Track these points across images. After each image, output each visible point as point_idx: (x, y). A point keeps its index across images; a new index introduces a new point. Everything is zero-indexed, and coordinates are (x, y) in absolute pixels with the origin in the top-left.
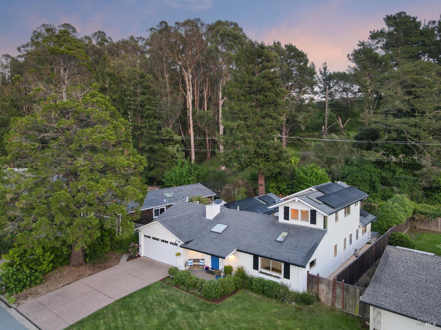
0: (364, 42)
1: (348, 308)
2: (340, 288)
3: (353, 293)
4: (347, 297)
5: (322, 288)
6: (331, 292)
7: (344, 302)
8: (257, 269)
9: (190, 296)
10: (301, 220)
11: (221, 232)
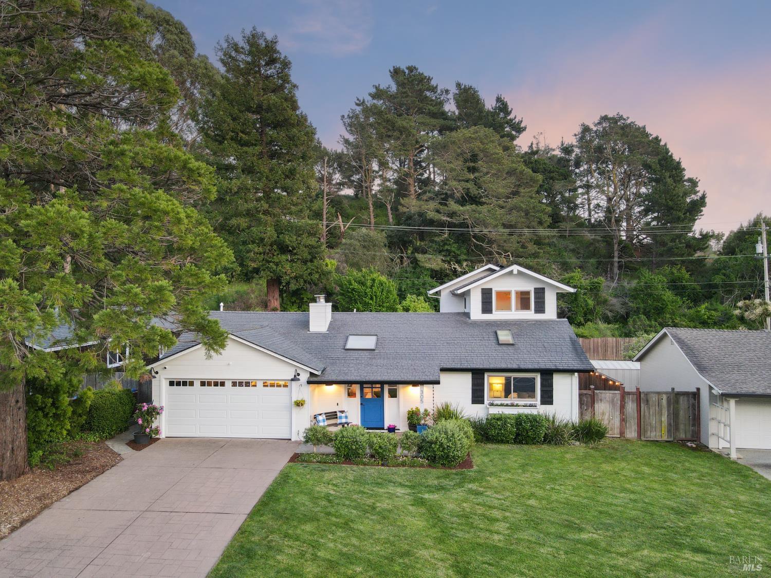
0: (364, 100)
1: (649, 432)
2: (633, 401)
3: (657, 404)
4: (647, 414)
5: (601, 411)
6: (618, 413)
7: (642, 423)
8: (482, 402)
9: (401, 470)
10: (517, 309)
11: (373, 347)
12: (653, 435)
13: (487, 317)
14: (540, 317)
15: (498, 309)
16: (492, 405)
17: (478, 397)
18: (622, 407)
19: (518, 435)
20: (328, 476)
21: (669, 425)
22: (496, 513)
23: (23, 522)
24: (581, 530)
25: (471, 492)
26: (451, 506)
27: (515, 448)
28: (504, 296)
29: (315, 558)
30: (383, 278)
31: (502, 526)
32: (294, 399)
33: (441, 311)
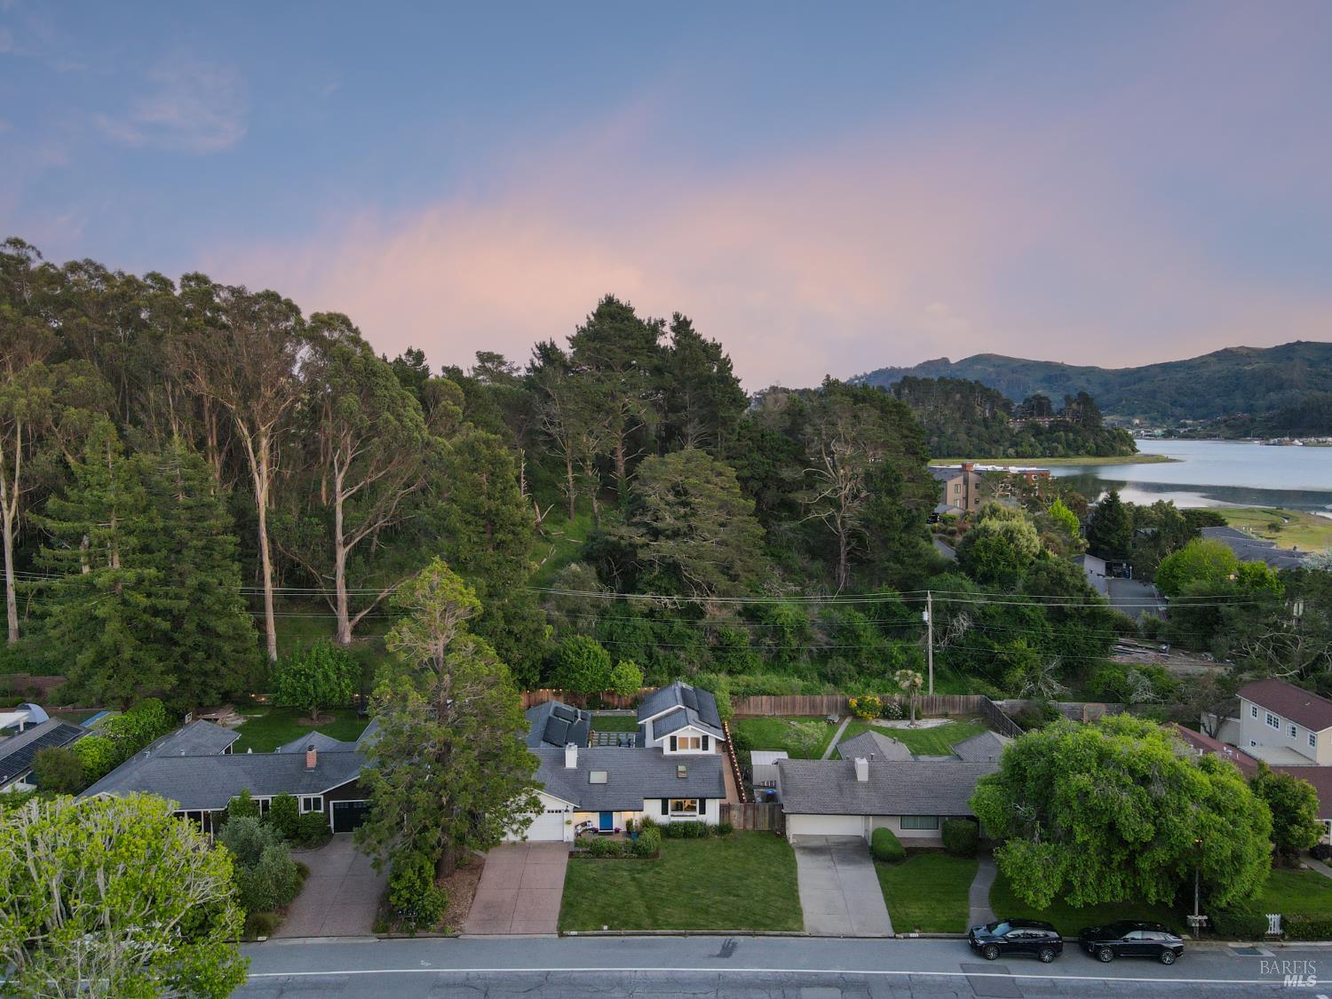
2: (751, 809)
3: (763, 811)
4: (758, 816)
5: (732, 819)
6: (742, 816)
7: (755, 821)
8: (667, 814)
9: (625, 861)
10: (692, 748)
11: (605, 782)
12: (760, 827)
13: (674, 753)
14: (705, 752)
15: (680, 748)
16: (672, 816)
17: (665, 812)
18: (745, 812)
19: (685, 834)
20: (591, 866)
21: (769, 822)
22: (665, 884)
23: (474, 896)
24: (696, 889)
25: (656, 872)
26: (647, 880)
27: (683, 840)
28: (684, 740)
29: (596, 906)
30: (597, 648)
31: (666, 890)
32: (565, 820)
33: (647, 747)
